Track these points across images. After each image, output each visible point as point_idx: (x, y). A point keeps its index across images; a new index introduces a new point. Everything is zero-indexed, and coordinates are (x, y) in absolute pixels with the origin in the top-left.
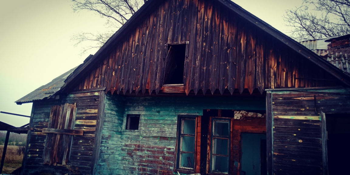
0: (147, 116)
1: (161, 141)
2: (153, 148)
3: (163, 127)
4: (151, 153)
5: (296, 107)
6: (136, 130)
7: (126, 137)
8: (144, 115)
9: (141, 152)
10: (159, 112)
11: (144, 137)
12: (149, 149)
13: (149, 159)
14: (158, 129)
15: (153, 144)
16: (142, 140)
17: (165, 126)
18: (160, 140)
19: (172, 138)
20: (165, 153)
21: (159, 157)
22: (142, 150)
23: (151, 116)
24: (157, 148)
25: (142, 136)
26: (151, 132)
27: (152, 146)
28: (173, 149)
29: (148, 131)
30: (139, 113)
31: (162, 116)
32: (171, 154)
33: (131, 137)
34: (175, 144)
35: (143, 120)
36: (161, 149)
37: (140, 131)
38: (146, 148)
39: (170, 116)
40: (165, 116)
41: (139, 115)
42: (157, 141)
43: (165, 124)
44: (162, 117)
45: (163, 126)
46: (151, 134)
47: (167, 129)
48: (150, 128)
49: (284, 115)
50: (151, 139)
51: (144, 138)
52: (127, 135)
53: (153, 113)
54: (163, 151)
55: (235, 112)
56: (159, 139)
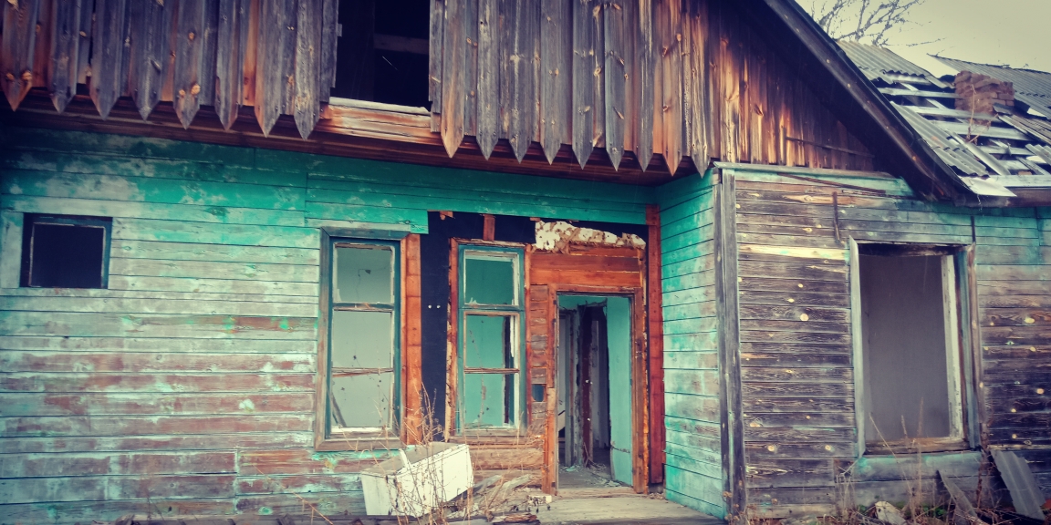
0: (154, 227)
1: (243, 335)
2: (199, 366)
3: (250, 275)
4: (192, 389)
5: (793, 222)
6: (93, 292)
7: (29, 326)
8: (140, 222)
9: (135, 388)
10: (220, 210)
11: (145, 322)
12: (178, 373)
13: (185, 413)
14: (222, 287)
15: (202, 348)
16: (135, 335)
17: (260, 274)
18: (236, 331)
19: (294, 321)
20: (269, 384)
21: (235, 401)
22: (137, 381)
23: (181, 228)
24: (225, 365)
25: (133, 319)
26: (187, 296)
27: (193, 360)
28: (306, 363)
29: (167, 293)
30: (103, 209)
31: (239, 230)
32: (296, 384)
33: (61, 322)
34: (315, 343)
35: (133, 245)
36: (244, 368)
37: (118, 294)
38: (164, 368)
39: (280, 230)
40: (257, 228)
41: (108, 220)
42: (224, 335)
43: (255, 265)
44: (238, 235)
45: (250, 271)
46: (187, 307)
47: (272, 285)
48: (176, 281)
49: (766, 243)
50: (188, 327)
51: (146, 328)
52: (35, 314)
53: (188, 215)
54: (256, 375)
55: (538, 226)
56: (233, 327)
